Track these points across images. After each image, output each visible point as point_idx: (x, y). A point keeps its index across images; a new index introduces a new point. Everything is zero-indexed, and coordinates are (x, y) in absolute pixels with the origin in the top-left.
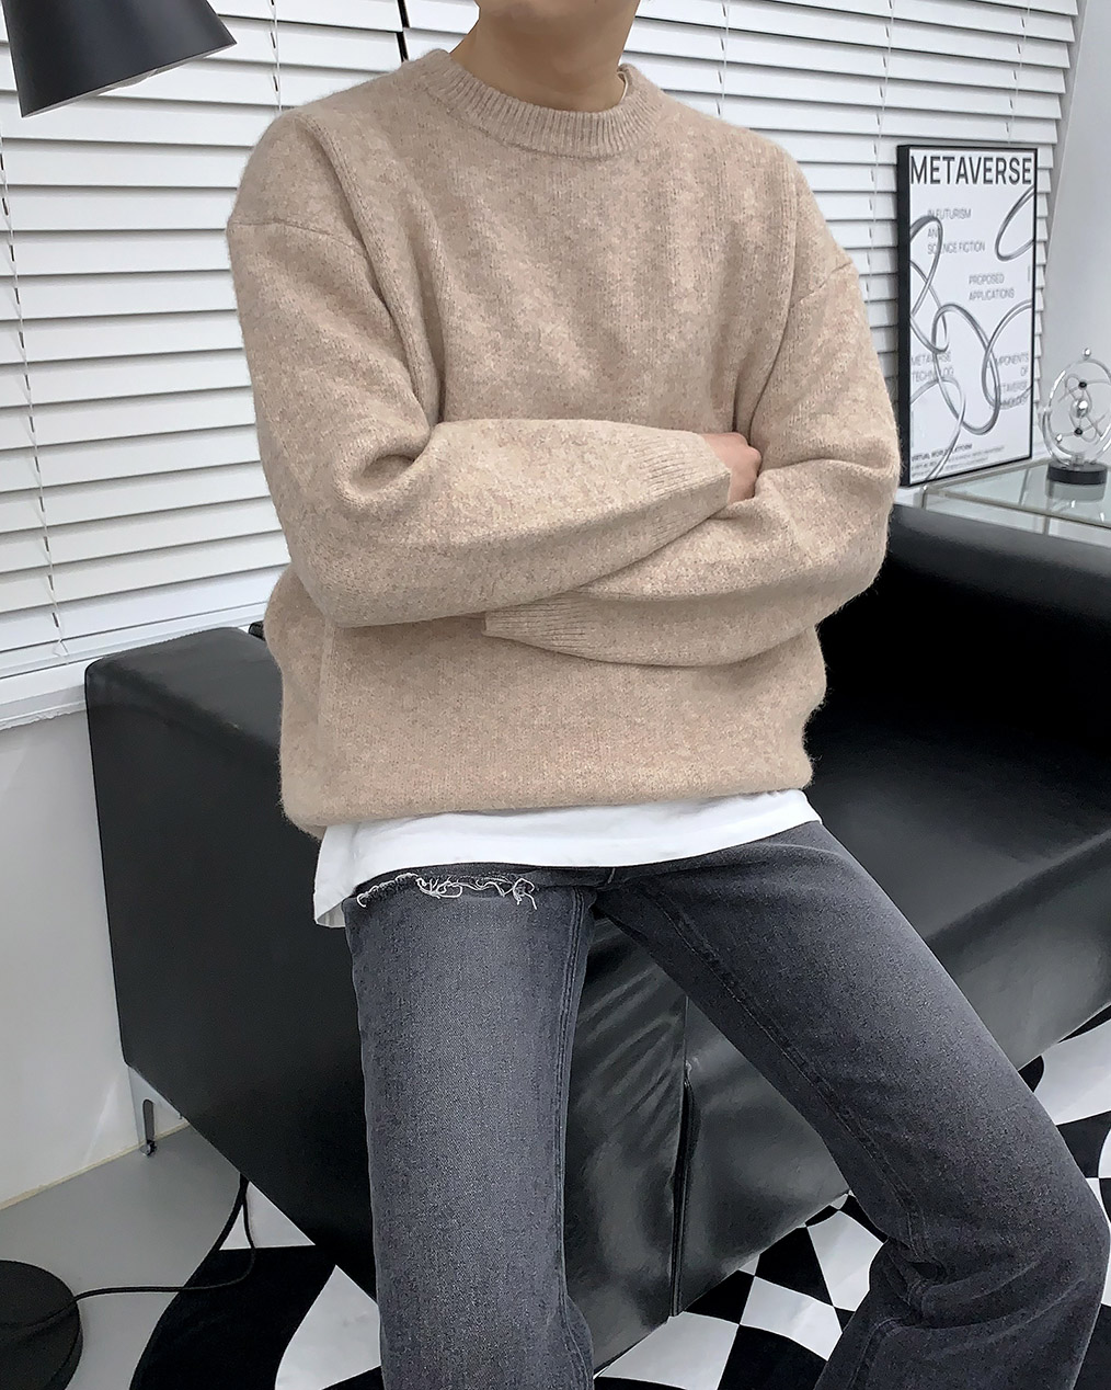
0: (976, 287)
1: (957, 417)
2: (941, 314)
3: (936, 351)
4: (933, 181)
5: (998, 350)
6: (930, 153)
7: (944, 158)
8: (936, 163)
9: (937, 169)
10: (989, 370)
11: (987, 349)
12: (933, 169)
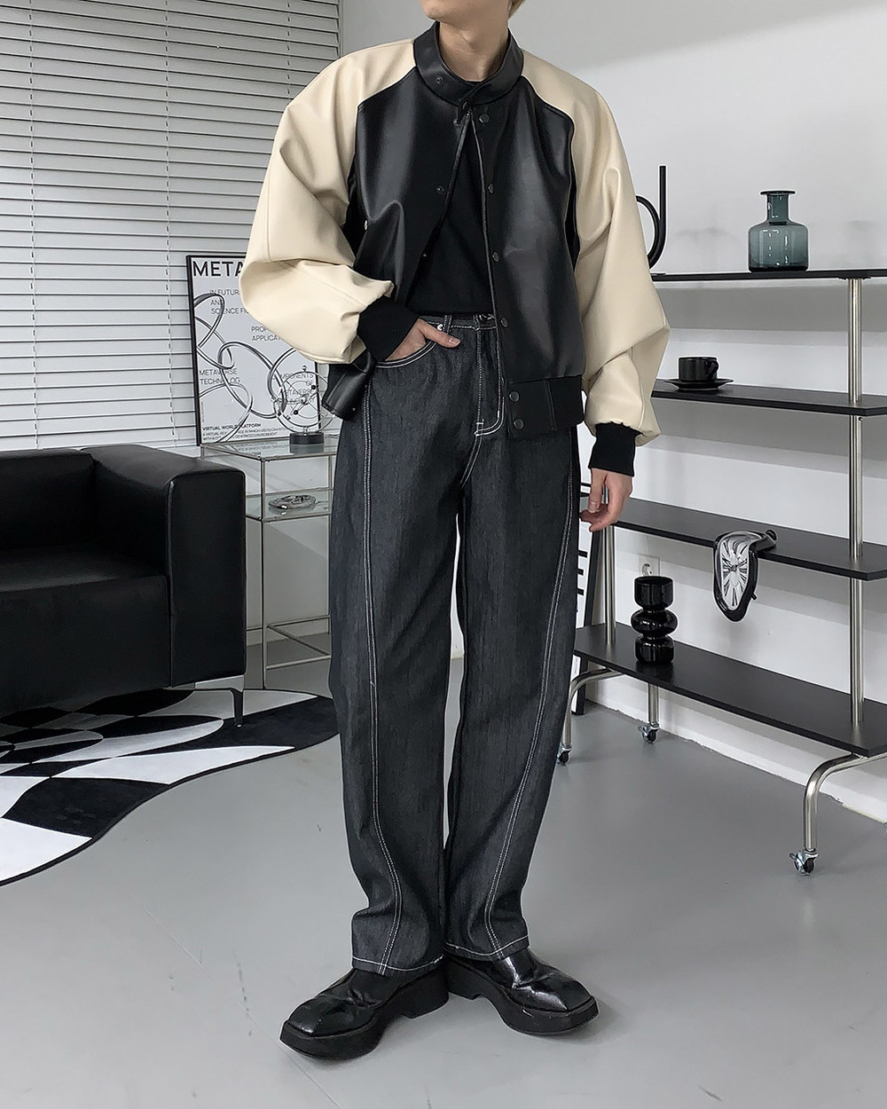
0: (256, 333)
1: (246, 407)
2: (226, 346)
3: (222, 369)
4: (213, 275)
5: (283, 369)
6: (209, 261)
7: (223, 263)
8: (215, 265)
9: (218, 269)
10: (274, 381)
11: (273, 368)
12: (213, 268)
